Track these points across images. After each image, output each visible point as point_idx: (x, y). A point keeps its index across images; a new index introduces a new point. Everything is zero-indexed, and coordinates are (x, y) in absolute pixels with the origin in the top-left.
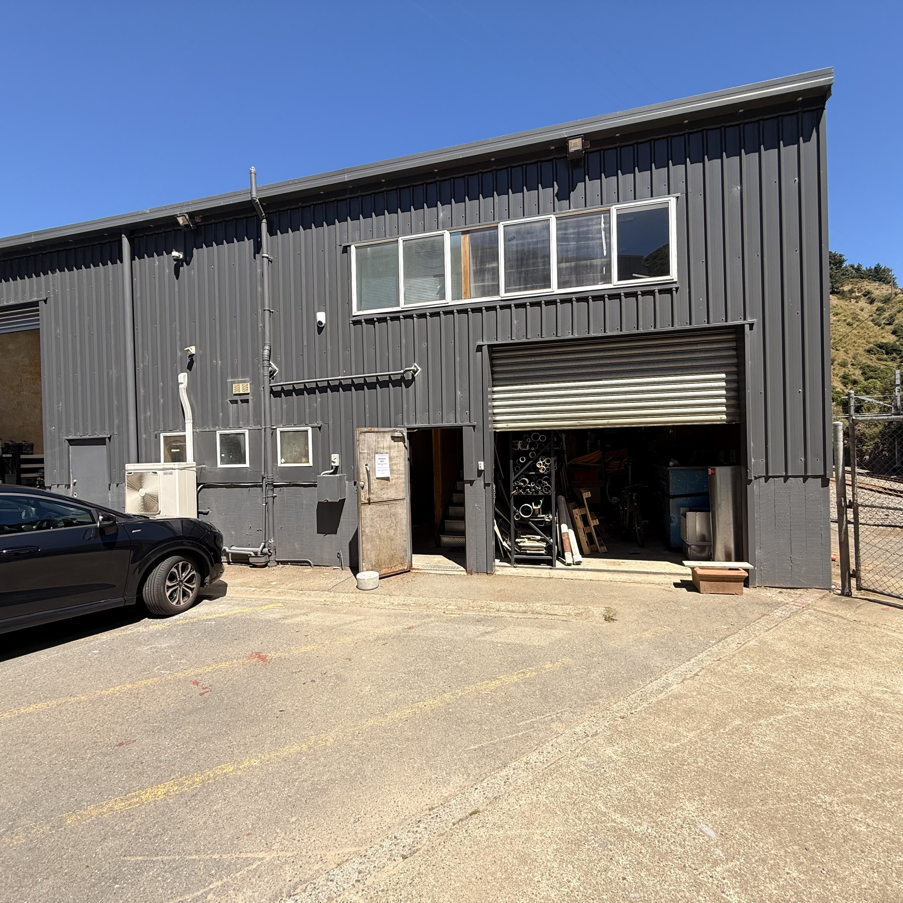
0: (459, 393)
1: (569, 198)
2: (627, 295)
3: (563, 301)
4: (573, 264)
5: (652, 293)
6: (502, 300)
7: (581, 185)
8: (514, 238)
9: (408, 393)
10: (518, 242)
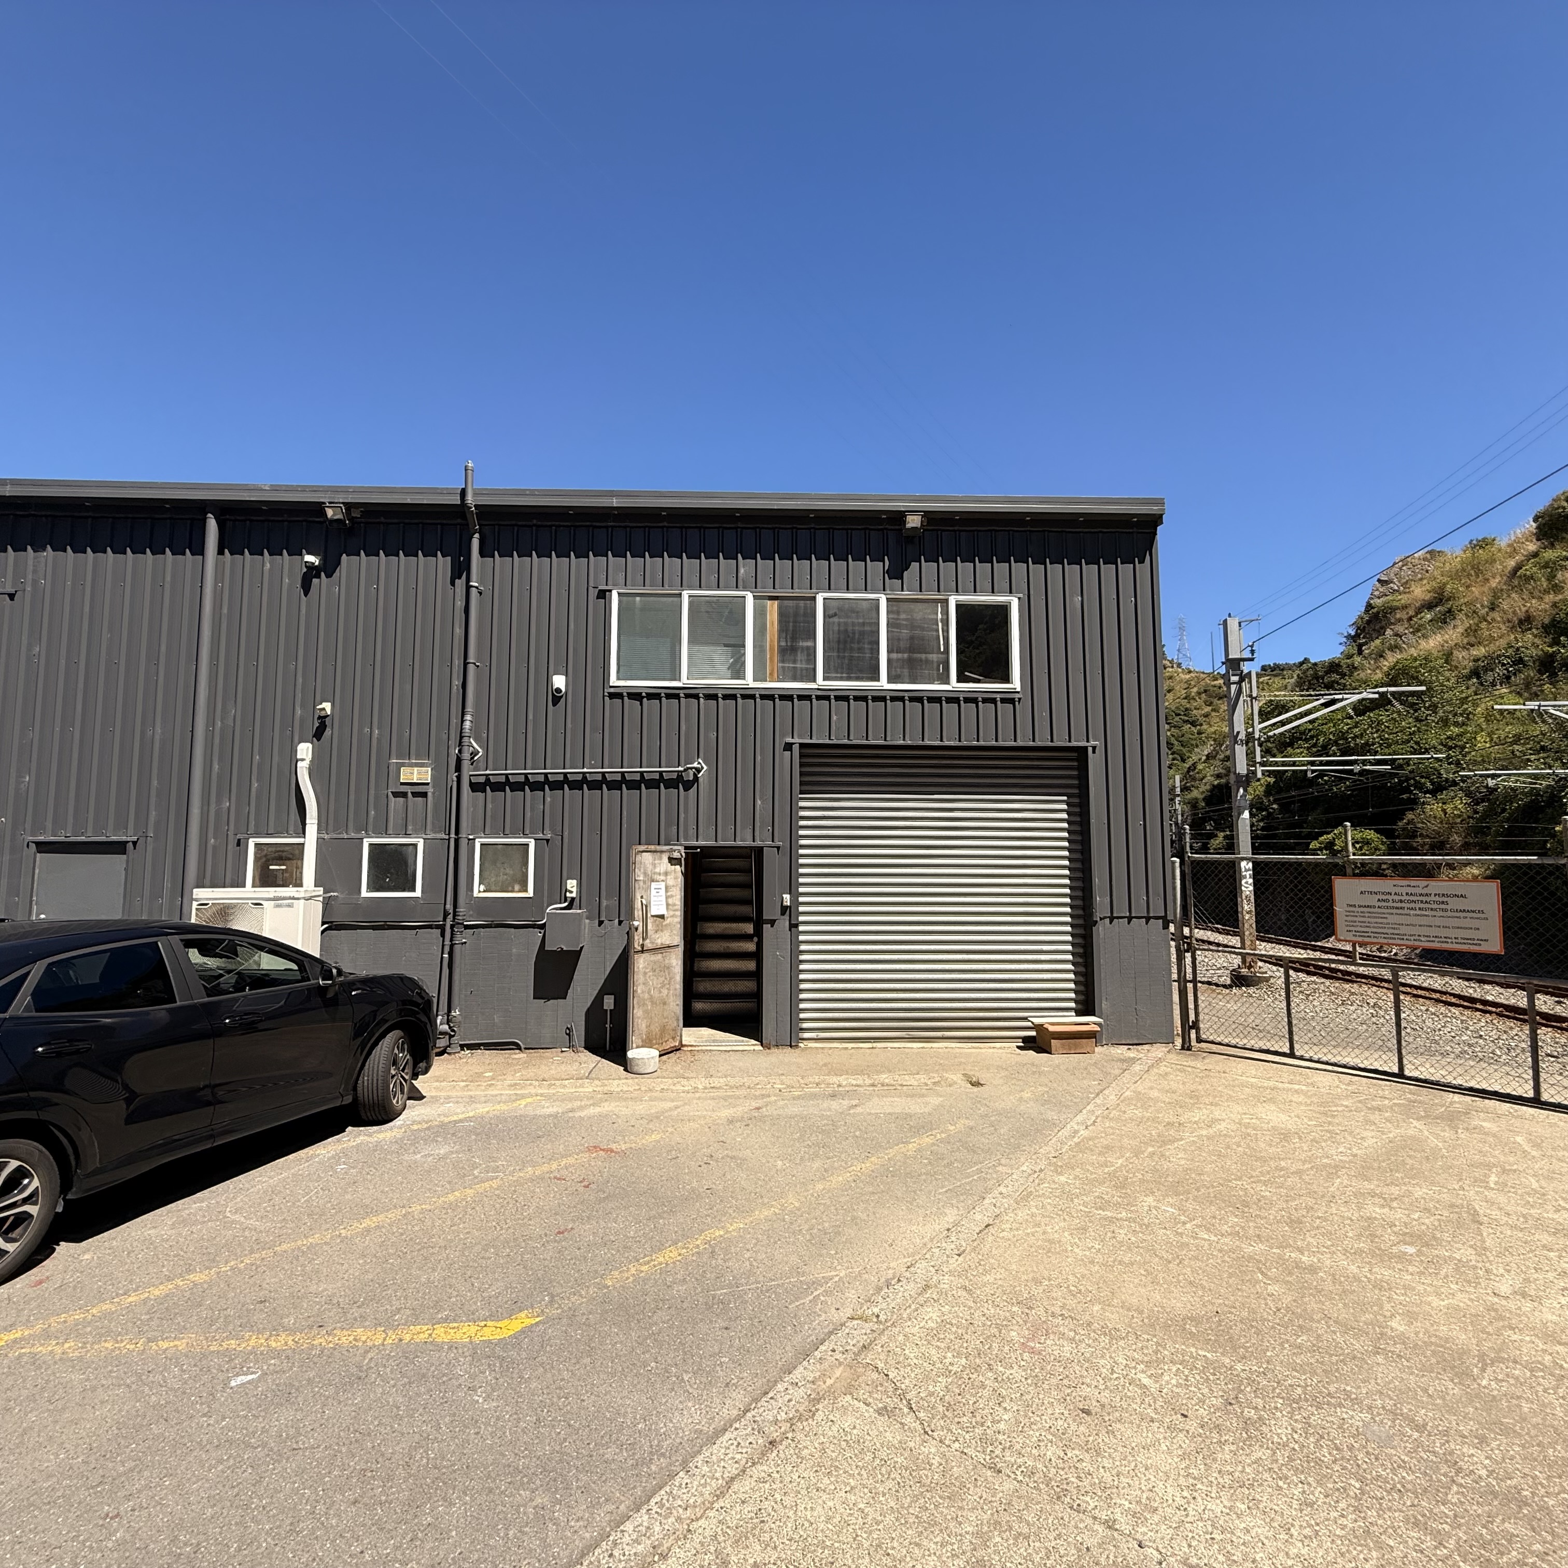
0: (759, 802)
1: (902, 578)
2: (967, 700)
3: (893, 699)
4: (906, 655)
5: (993, 701)
6: (818, 689)
7: (915, 566)
8: (835, 615)
9: (686, 798)
10: (841, 620)
